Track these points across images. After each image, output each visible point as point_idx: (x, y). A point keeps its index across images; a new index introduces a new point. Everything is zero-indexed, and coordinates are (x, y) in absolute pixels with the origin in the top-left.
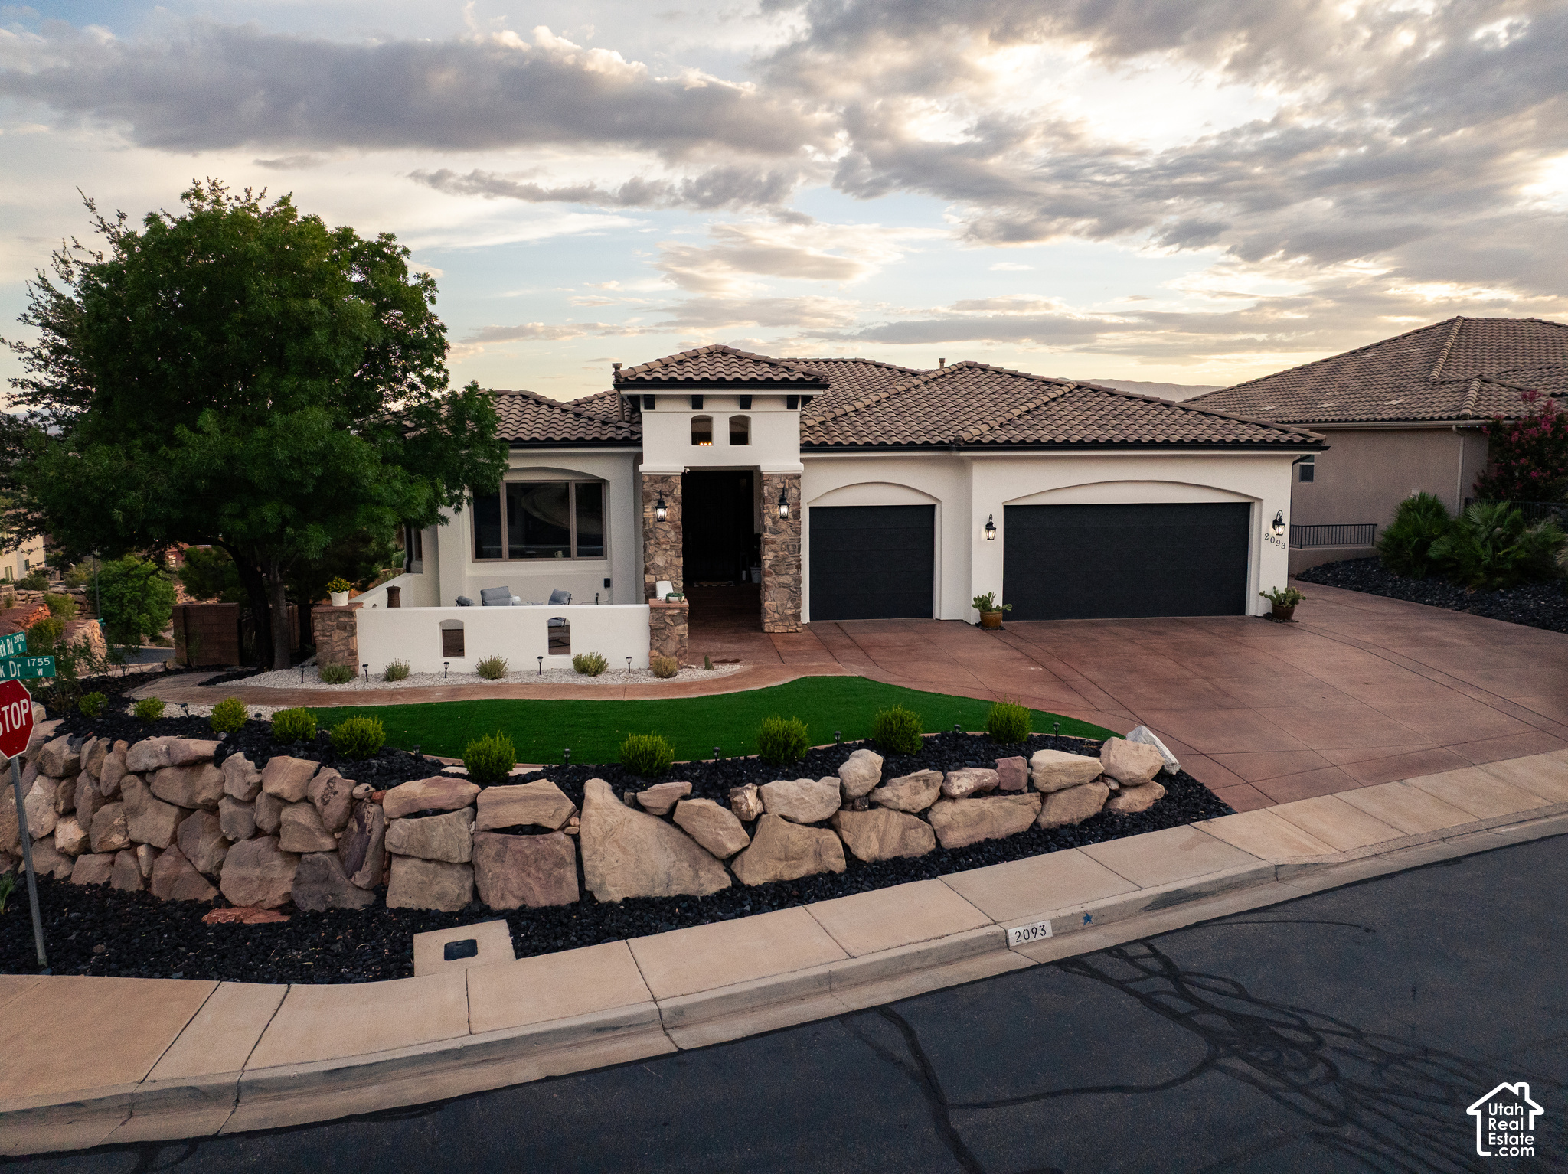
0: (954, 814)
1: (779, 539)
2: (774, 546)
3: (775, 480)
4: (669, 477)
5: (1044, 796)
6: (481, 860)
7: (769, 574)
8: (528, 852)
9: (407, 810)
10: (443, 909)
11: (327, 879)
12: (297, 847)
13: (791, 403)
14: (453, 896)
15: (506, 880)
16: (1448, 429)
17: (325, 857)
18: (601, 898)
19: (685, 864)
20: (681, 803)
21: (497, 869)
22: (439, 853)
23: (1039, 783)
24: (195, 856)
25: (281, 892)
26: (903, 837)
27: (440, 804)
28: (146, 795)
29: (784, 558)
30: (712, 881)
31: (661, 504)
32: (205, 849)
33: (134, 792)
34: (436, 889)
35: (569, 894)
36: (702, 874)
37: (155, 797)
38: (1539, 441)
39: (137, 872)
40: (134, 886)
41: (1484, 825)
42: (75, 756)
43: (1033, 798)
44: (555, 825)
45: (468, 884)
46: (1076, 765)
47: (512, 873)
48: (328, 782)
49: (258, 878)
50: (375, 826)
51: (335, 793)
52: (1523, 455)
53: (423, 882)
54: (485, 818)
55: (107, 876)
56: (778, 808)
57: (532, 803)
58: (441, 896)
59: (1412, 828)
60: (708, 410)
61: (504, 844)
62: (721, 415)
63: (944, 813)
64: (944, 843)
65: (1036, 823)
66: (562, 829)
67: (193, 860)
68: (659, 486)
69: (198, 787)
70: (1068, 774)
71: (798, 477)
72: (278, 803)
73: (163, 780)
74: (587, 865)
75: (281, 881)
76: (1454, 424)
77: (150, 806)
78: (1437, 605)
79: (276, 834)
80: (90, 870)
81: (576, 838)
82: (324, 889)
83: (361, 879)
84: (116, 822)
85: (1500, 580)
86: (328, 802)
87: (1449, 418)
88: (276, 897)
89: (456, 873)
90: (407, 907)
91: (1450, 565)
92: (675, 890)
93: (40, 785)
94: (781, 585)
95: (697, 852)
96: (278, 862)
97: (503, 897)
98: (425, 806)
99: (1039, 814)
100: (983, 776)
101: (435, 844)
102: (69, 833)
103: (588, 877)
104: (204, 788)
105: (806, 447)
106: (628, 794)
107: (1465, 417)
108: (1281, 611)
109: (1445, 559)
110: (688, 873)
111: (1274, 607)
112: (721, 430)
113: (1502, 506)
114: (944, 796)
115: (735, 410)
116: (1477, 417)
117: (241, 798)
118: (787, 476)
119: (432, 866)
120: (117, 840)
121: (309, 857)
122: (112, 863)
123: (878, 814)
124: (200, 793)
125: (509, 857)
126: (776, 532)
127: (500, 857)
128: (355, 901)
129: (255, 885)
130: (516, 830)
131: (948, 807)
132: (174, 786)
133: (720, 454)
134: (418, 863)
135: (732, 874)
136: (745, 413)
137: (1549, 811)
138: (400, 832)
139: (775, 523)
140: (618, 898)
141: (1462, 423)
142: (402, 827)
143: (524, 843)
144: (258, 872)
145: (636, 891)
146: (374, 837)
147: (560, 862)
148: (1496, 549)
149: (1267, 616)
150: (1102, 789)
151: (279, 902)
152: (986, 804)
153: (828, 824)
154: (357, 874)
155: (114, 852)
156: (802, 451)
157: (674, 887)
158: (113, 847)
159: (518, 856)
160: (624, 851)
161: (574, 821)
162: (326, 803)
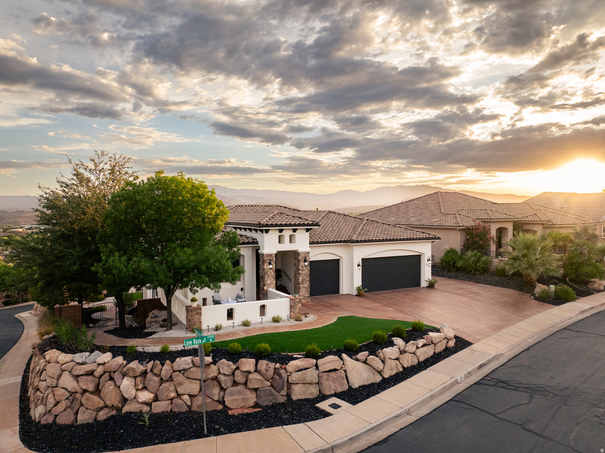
0: (420, 352)
1: (303, 272)
2: (302, 275)
3: (302, 254)
4: (272, 255)
5: (435, 345)
6: (322, 381)
7: (300, 284)
8: (335, 377)
9: (297, 370)
10: (312, 397)
11: (272, 394)
12: (257, 386)
13: (307, 230)
14: (315, 393)
15: (330, 386)
16: (456, 229)
17: (268, 388)
18: (354, 387)
19: (371, 374)
20: (368, 357)
21: (327, 383)
22: (309, 381)
23: (434, 342)
24: (212, 395)
25: (253, 401)
26: (412, 360)
27: (306, 366)
28: (184, 378)
29: (305, 279)
30: (378, 378)
31: (270, 264)
32: (216, 393)
33: (179, 377)
34: (309, 392)
35: (346, 387)
36: (376, 376)
37: (188, 378)
38: (480, 233)
39: (185, 404)
40: (185, 409)
41: (524, 340)
42: (145, 368)
43: (433, 345)
44: (339, 368)
45: (318, 389)
46: (440, 336)
47: (331, 383)
48: (267, 365)
49: (241, 399)
50: (285, 375)
51: (270, 368)
52: (477, 237)
53: (305, 390)
54: (321, 368)
55: (170, 408)
56: (388, 356)
57: (333, 362)
58: (311, 394)
59: (512, 343)
60: (284, 233)
61: (328, 375)
62: (287, 233)
63: (419, 352)
64: (419, 360)
65: (434, 353)
66: (340, 369)
67: (211, 397)
68: (269, 258)
69: (209, 373)
70: (439, 338)
71: (309, 253)
72: (246, 374)
73: (193, 372)
74: (349, 378)
75: (252, 398)
76: (458, 228)
77: (187, 382)
78: (463, 280)
79: (246, 384)
80: (160, 407)
81: (345, 371)
82: (270, 398)
83: (284, 392)
84: (171, 389)
85: (478, 272)
86: (268, 371)
87: (456, 226)
88: (252, 403)
89: (314, 386)
90: (300, 399)
91: (462, 268)
92: (370, 382)
93: (127, 380)
94: (304, 287)
95: (374, 370)
96: (249, 392)
97: (330, 391)
98: (302, 368)
99: (434, 350)
100: (424, 341)
101: (307, 379)
102: (145, 396)
103: (350, 382)
104: (211, 373)
105: (311, 243)
106: (354, 357)
107: (461, 226)
108: (431, 286)
109: (461, 267)
110: (373, 377)
111: (429, 284)
112: (287, 239)
113: (475, 252)
114: (417, 348)
115: (291, 233)
116: (463, 226)
117: (228, 374)
118: (306, 253)
119: (306, 385)
120: (173, 395)
121: (262, 389)
122: (172, 403)
123: (406, 354)
124: (210, 374)
125: (330, 378)
126: (303, 271)
127: (327, 379)
128: (282, 400)
129: (240, 401)
130: (330, 371)
131: (418, 351)
132: (197, 373)
133: (287, 246)
134: (302, 385)
135: (381, 375)
136: (294, 233)
137: (533, 335)
138: (295, 377)
139: (302, 267)
140: (357, 387)
141: (460, 228)
142: (296, 375)
143: (333, 374)
144: (241, 396)
145: (361, 384)
146: (286, 379)
147: (343, 379)
148: (476, 264)
149: (427, 287)
150: (445, 341)
151: (253, 405)
152: (425, 348)
153: (397, 359)
154: (282, 391)
155: (172, 399)
156: (310, 244)
157: (369, 381)
158: (171, 398)
159: (333, 378)
160: (357, 373)
161: (343, 366)
162: (267, 371)
